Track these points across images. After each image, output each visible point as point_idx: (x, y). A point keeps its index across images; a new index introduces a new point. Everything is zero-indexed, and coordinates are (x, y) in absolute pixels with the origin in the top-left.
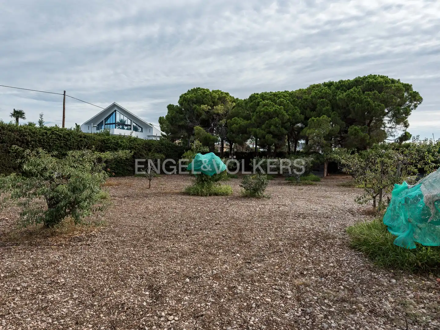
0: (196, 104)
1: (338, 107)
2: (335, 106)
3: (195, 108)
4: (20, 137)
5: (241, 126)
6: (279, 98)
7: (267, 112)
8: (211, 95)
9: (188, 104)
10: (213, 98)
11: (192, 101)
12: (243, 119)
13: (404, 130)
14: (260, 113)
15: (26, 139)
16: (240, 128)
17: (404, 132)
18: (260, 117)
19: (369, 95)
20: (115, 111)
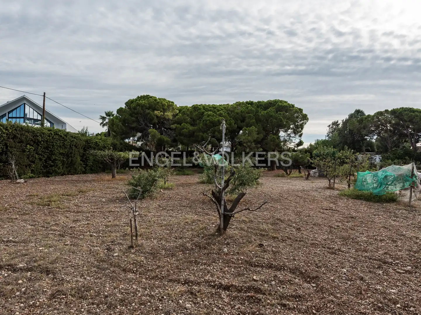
0: (149, 109)
1: (260, 121)
2: (258, 120)
3: (149, 113)
4: (33, 137)
5: (190, 130)
6: (218, 111)
7: (212, 121)
8: (162, 103)
9: (142, 109)
10: (163, 105)
11: (145, 106)
12: (190, 125)
13: (300, 139)
14: (206, 122)
15: (38, 140)
16: (189, 132)
17: (299, 140)
18: (206, 124)
19: (280, 114)
20: (25, 104)
